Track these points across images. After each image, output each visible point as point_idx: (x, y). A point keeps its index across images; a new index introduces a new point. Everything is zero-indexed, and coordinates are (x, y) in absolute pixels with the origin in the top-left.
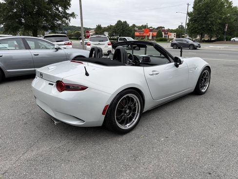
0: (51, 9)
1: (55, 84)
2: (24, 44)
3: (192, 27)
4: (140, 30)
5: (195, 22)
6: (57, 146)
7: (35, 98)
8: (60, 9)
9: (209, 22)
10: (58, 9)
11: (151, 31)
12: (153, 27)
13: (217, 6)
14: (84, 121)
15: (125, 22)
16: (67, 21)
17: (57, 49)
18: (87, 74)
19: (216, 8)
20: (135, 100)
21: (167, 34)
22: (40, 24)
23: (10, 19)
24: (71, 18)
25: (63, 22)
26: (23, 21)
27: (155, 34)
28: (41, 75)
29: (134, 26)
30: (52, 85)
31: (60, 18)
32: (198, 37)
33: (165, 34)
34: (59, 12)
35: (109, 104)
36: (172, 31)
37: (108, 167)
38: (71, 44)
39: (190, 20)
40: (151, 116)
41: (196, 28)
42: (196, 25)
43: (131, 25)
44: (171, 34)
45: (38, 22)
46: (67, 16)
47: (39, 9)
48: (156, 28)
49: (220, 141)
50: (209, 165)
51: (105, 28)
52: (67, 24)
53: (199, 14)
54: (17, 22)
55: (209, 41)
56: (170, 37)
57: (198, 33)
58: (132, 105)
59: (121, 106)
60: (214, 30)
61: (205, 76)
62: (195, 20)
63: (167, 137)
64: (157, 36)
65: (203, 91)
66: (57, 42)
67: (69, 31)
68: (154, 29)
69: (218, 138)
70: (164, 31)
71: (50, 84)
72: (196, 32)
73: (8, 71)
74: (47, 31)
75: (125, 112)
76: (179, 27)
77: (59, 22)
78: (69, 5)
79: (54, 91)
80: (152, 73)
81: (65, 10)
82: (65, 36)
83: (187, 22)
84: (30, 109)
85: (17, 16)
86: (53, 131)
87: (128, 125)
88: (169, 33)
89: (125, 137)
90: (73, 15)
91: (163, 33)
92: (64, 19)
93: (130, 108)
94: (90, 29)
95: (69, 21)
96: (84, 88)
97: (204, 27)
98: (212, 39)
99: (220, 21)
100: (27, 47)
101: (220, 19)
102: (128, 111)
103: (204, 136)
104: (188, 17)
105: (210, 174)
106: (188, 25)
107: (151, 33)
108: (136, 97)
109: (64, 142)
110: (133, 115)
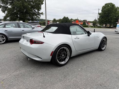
0: (32, 11)
1: (29, 41)
2: (18, 25)
3: (101, 20)
4: (74, 21)
5: (102, 18)
6: (29, 70)
7: (21, 48)
8: (36, 11)
9: (110, 18)
10: (35, 11)
11: (80, 22)
12: (81, 20)
13: (113, 10)
14: (42, 59)
15: (67, 18)
16: (39, 16)
17: (33, 28)
18: (44, 37)
19: (113, 11)
20: (67, 50)
21: (88, 23)
22: (26, 17)
23: (12, 15)
24: (41, 15)
25: (37, 17)
26: (19, 16)
27: (82, 23)
28: (24, 37)
29: (72, 19)
30: (28, 41)
31: (36, 15)
32: (104, 25)
33: (87, 23)
34: (36, 12)
35: (54, 51)
36: (91, 22)
37: (52, 80)
38: (40, 27)
39: (100, 17)
40: (75, 59)
41: (103, 21)
42: (103, 19)
43: (70, 19)
44: (90, 23)
45: (25, 16)
46: (39, 14)
47: (26, 10)
48: (83, 20)
49: (108, 71)
50: (101, 81)
51: (57, 20)
52: (39, 18)
53: (104, 14)
54: (16, 16)
55: (110, 27)
56: (90, 25)
57: (104, 23)
58: (66, 53)
59: (60, 52)
60: (112, 22)
61: (104, 42)
62: (103, 17)
63: (82, 69)
64: (83, 24)
65: (103, 49)
66: (34, 25)
67: (40, 21)
68: (82, 21)
69: (107, 70)
70: (86, 22)
71: (27, 41)
72: (103, 23)
73: (10, 37)
74: (30, 21)
75: (62, 56)
76: (94, 20)
77: (35, 17)
78: (41, 9)
79: (28, 44)
80: (75, 38)
81: (38, 11)
82: (38, 23)
83: (98, 18)
84: (18, 54)
85: (16, 13)
86: (27, 64)
87: (63, 62)
88: (89, 23)
89: (61, 68)
90: (42, 13)
91: (86, 23)
92: (38, 15)
93: (64, 54)
94: (50, 21)
95: (40, 16)
96: (42, 43)
97: (107, 21)
98: (111, 27)
99: (115, 18)
100: (19, 27)
101: (115, 16)
102: (63, 55)
103: (100, 69)
104: (99, 15)
105: (101, 85)
106: (99, 19)
107: (80, 23)
108: (67, 49)
109: (32, 69)
110: (66, 57)
